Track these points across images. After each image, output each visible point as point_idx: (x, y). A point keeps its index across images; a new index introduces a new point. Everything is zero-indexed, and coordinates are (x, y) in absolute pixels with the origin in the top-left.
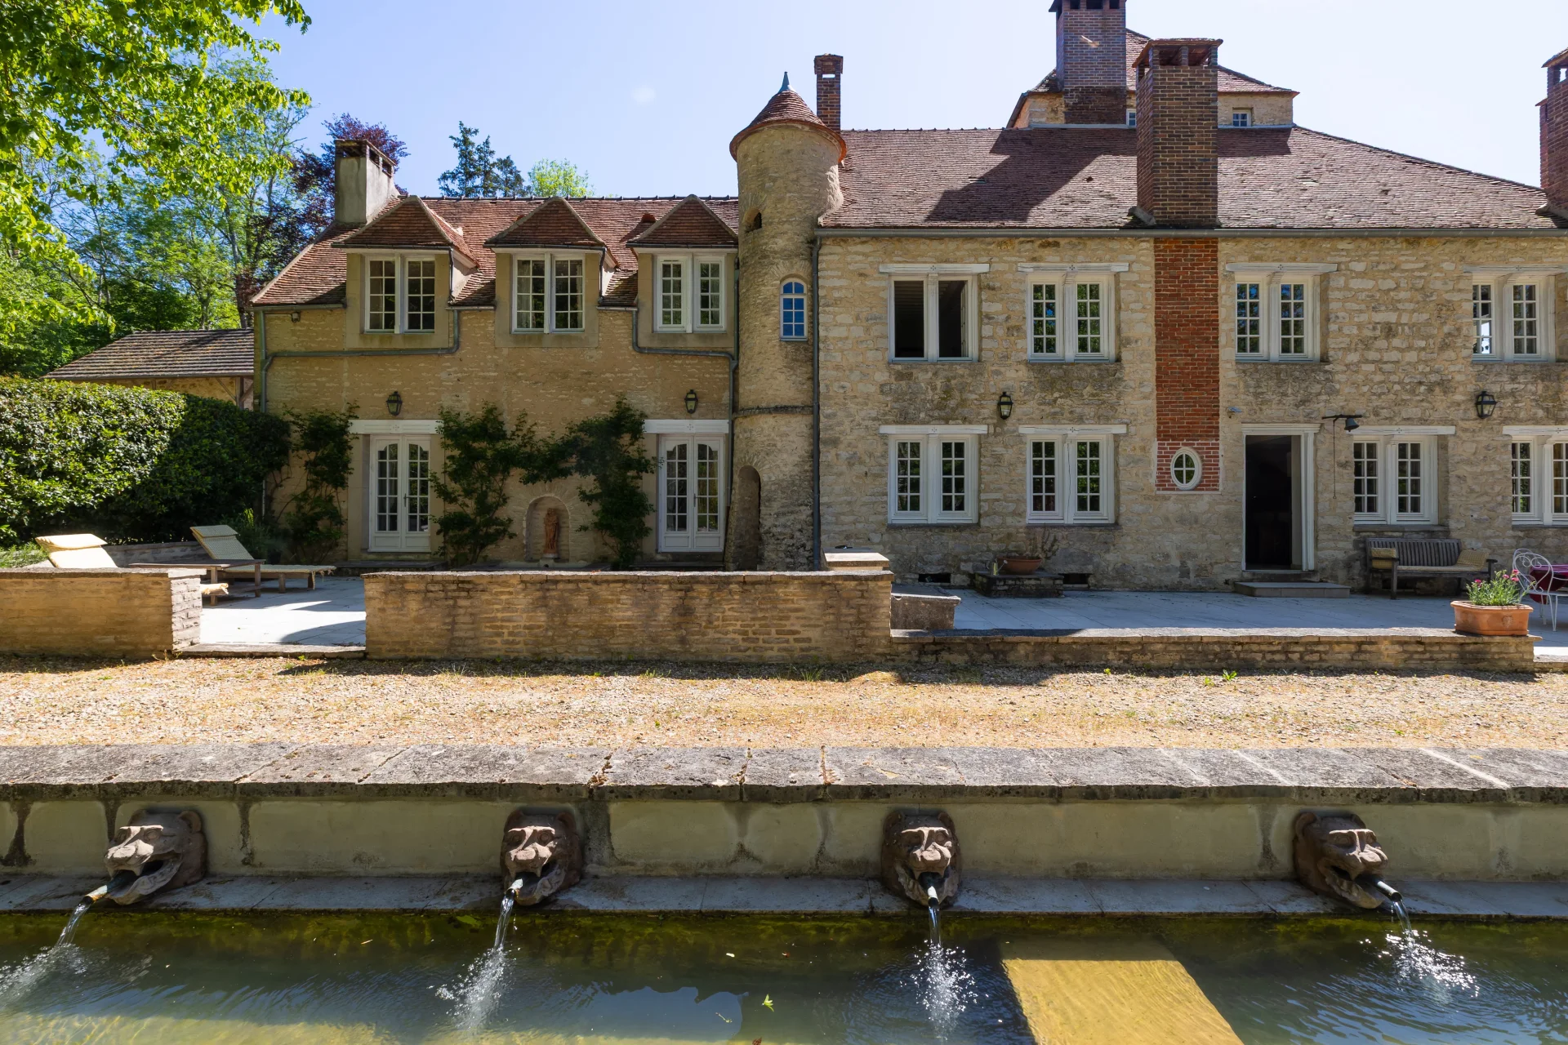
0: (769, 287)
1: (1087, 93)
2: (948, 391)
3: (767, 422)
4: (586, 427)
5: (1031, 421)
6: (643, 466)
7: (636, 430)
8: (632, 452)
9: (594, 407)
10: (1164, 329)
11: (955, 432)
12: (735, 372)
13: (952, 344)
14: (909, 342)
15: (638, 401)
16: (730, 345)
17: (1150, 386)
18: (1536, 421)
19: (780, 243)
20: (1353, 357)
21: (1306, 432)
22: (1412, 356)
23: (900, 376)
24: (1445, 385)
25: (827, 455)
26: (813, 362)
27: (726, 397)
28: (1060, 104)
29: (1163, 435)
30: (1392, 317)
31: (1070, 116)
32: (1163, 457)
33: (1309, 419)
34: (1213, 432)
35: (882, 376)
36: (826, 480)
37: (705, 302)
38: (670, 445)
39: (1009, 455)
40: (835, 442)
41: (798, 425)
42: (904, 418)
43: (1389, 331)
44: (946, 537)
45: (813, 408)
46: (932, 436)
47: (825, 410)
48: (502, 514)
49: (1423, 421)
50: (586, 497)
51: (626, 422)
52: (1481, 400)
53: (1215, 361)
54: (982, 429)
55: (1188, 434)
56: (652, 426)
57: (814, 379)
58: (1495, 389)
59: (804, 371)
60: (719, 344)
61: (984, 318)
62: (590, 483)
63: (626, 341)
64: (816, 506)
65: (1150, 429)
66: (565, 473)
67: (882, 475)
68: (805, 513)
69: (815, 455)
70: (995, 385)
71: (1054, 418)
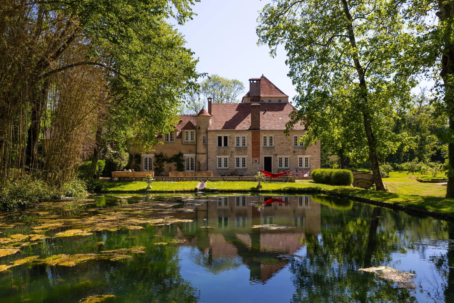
0: (201, 137)
1: (254, 97)
2: (225, 151)
3: (201, 155)
4: (175, 155)
5: (236, 155)
6: (183, 161)
7: (182, 156)
8: (182, 159)
9: (176, 153)
10: (253, 143)
11: (226, 157)
12: (196, 148)
13: (226, 144)
14: (220, 144)
15: (182, 151)
16: (195, 143)
17: (251, 150)
18: (301, 155)
19: (203, 131)
20: (278, 147)
21: (272, 156)
22: (285, 146)
23: (218, 149)
24: (290, 150)
25: (209, 160)
26: (207, 147)
27: (195, 151)
28: (249, 99)
29: (253, 157)
30: (283, 141)
31: (251, 101)
32: (253, 160)
33: (272, 155)
34: (259, 156)
35: (216, 149)
36: (209, 163)
37: (192, 137)
38: (187, 158)
39: (233, 160)
40: (210, 158)
41: (205, 155)
42: (219, 155)
43: (282, 143)
44: (224, 170)
45: (207, 153)
46: (223, 157)
47: (209, 154)
48: (163, 168)
49: (287, 155)
50: (175, 165)
51: (181, 155)
52: (294, 152)
53: (260, 147)
54: (229, 156)
55: (256, 157)
56: (184, 155)
57: (207, 149)
58: (296, 151)
59: (206, 148)
60: (194, 143)
61: (230, 142)
62: (176, 163)
63: (181, 143)
64: (207, 166)
65: (251, 156)
66: (172, 162)
67: (216, 162)
68: (206, 167)
69: (207, 160)
70: (231, 150)
71: (239, 155)
